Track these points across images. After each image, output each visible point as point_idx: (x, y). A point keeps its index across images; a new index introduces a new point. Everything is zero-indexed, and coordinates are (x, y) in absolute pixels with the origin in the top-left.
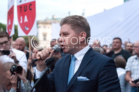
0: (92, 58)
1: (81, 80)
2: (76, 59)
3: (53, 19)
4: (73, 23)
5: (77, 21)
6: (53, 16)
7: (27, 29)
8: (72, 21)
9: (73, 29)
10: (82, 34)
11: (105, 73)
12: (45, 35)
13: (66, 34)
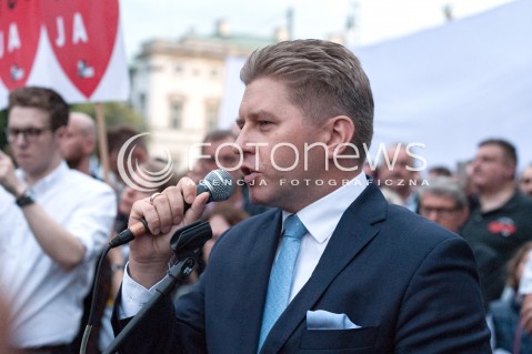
0: (374, 230)
1: (324, 325)
2: (305, 232)
3: (218, 35)
4: (299, 74)
5: (316, 67)
6: (218, 23)
7: (89, 72)
8: (292, 65)
9: (298, 100)
10: (336, 123)
11: (431, 298)
12: (177, 106)
13: (266, 122)
